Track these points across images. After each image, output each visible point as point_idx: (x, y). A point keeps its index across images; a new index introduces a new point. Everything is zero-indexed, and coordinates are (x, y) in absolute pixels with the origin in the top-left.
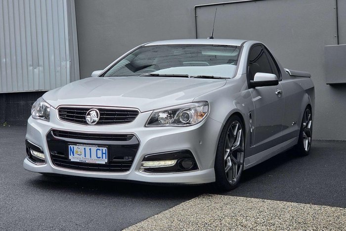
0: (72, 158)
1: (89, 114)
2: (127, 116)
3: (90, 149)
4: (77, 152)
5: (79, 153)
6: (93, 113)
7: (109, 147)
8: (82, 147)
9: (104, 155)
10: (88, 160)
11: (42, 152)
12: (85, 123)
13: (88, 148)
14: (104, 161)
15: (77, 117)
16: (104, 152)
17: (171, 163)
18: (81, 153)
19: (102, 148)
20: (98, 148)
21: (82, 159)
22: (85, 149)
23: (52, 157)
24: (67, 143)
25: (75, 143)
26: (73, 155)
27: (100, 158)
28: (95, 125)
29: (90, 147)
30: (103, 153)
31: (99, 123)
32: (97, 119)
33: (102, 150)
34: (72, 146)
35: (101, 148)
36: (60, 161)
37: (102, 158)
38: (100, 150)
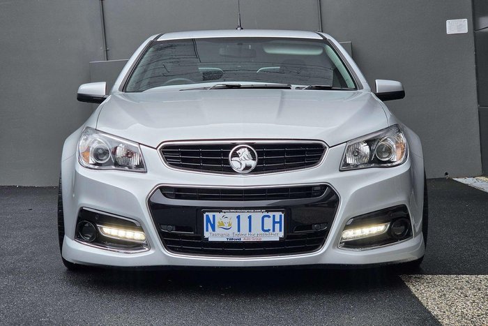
0: (210, 235)
1: (235, 155)
3: (250, 217)
4: (221, 224)
5: (226, 226)
6: (244, 153)
7: (287, 211)
8: (232, 216)
9: (277, 226)
10: (245, 236)
11: (141, 229)
12: (230, 171)
13: (244, 216)
14: (277, 235)
15: (205, 161)
16: (277, 219)
18: (230, 225)
19: (274, 213)
20: (266, 214)
21: (231, 236)
22: (238, 217)
24: (199, 211)
25: (219, 209)
26: (214, 230)
27: (269, 230)
28: (250, 173)
29: (250, 214)
30: (274, 222)
31: (257, 171)
32: (253, 164)
33: (274, 216)
34: (211, 215)
35: (271, 214)
37: (274, 231)
38: (269, 217)
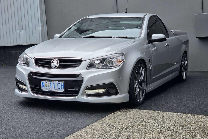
0: (44, 89)
1: (53, 62)
2: (75, 63)
3: (54, 83)
4: (46, 85)
5: (47, 86)
6: (55, 62)
7: (65, 82)
8: (49, 82)
9: (62, 87)
10: (53, 90)
11: (25, 85)
12: (50, 67)
13: (52, 83)
14: (62, 90)
15: (45, 64)
16: (62, 85)
17: (102, 91)
18: (48, 86)
19: (61, 83)
20: (59, 83)
21: (49, 89)
22: (51, 83)
23: (31, 88)
24: (40, 80)
25: (45, 80)
26: (44, 87)
27: (60, 88)
28: (56, 69)
29: (54, 82)
30: (61, 86)
31: (59, 68)
32: (57, 65)
33: (61, 84)
34: (43, 82)
35: (60, 83)
36: (36, 91)
37: (61, 89)
38: (60, 84)
